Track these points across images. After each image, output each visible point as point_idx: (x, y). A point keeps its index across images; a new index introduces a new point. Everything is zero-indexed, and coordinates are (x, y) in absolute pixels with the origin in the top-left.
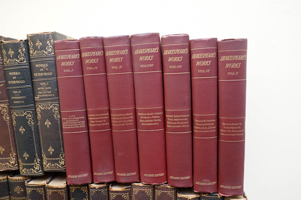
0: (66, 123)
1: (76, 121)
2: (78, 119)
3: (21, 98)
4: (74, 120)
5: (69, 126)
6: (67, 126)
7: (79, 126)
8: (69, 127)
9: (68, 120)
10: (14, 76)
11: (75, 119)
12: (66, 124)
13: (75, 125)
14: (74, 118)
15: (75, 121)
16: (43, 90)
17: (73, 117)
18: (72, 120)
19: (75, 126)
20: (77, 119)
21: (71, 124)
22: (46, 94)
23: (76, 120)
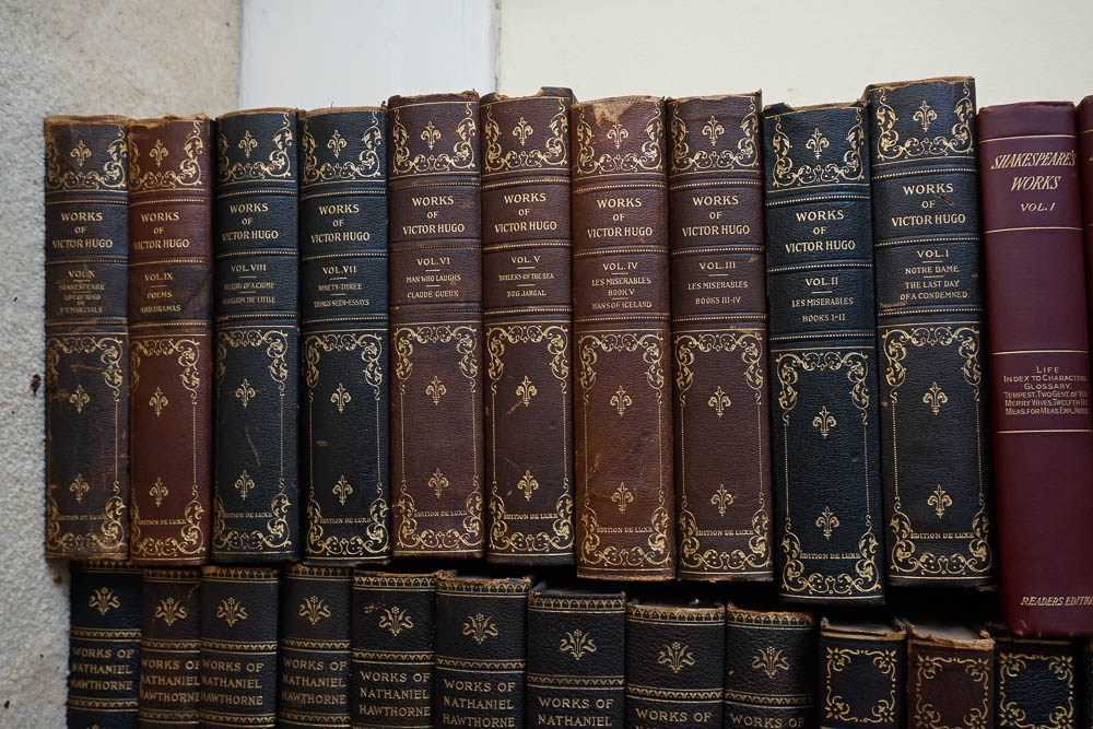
0: (1023, 395)
1: (1062, 390)
2: (1067, 382)
3: (837, 302)
4: (1053, 383)
5: (1035, 407)
6: (1025, 408)
7: (1072, 407)
8: (1037, 411)
9: (1034, 383)
10: (819, 223)
11: (1059, 382)
12: (1021, 399)
13: (1059, 403)
14: (1056, 378)
15: (1056, 386)
16: (928, 274)
17: (1052, 373)
18: (1047, 383)
19: (1058, 407)
20: (1062, 382)
21: (1041, 399)
22: (938, 290)
23: (1062, 386)
